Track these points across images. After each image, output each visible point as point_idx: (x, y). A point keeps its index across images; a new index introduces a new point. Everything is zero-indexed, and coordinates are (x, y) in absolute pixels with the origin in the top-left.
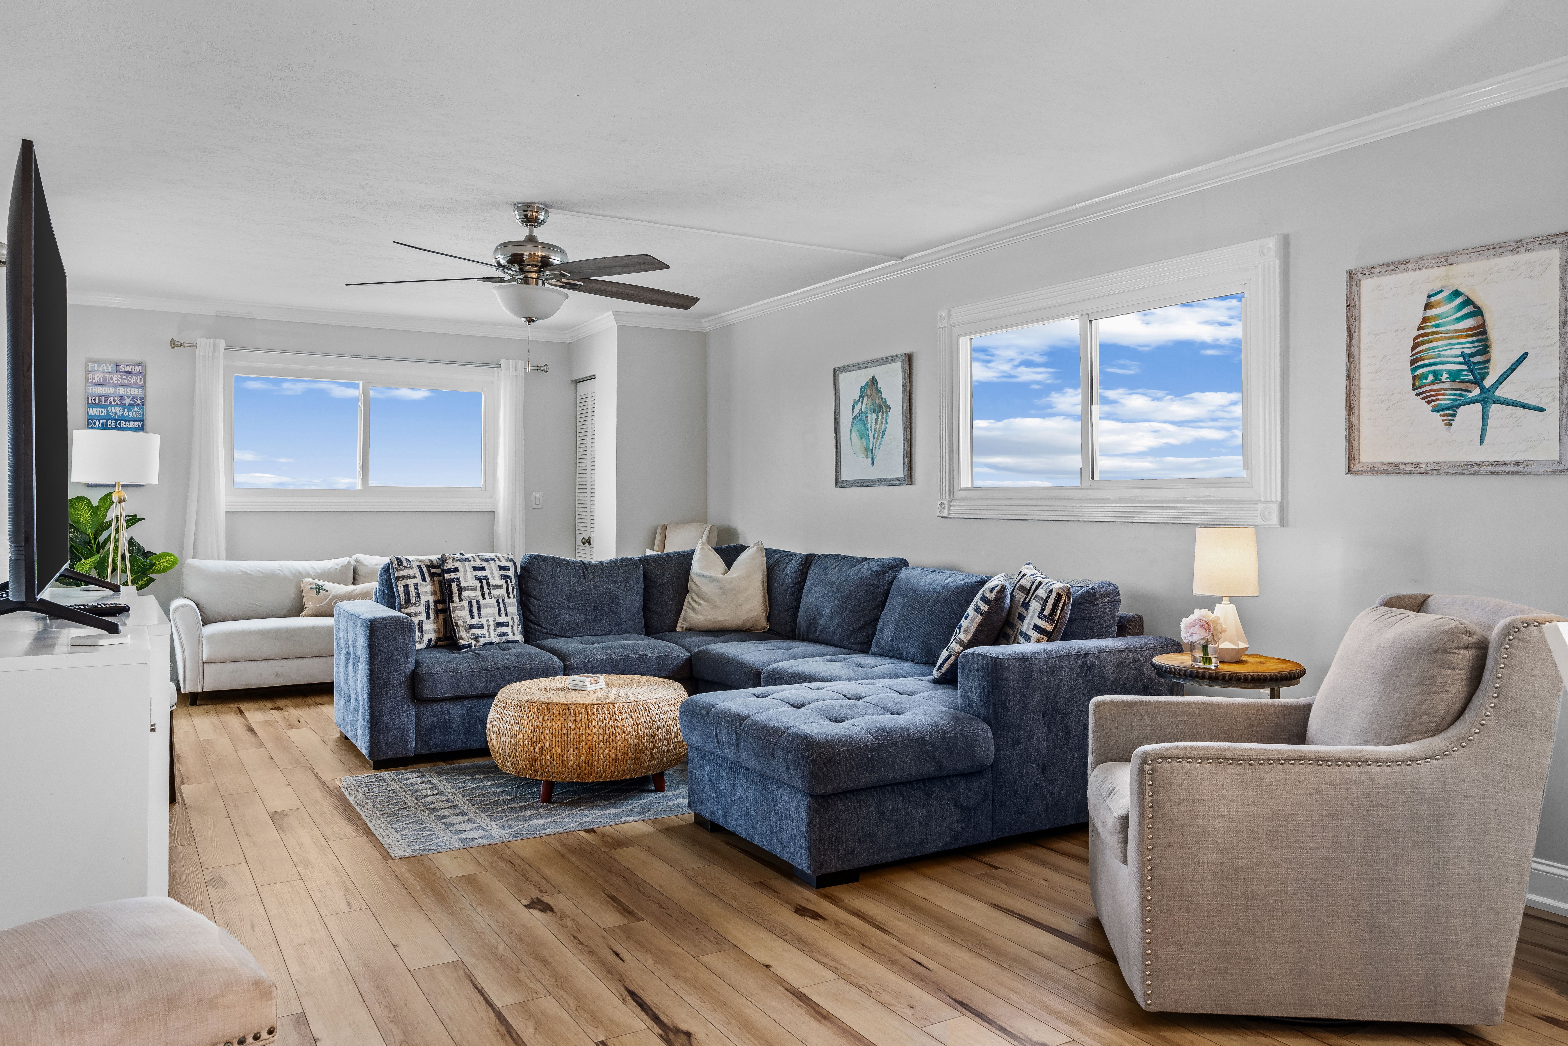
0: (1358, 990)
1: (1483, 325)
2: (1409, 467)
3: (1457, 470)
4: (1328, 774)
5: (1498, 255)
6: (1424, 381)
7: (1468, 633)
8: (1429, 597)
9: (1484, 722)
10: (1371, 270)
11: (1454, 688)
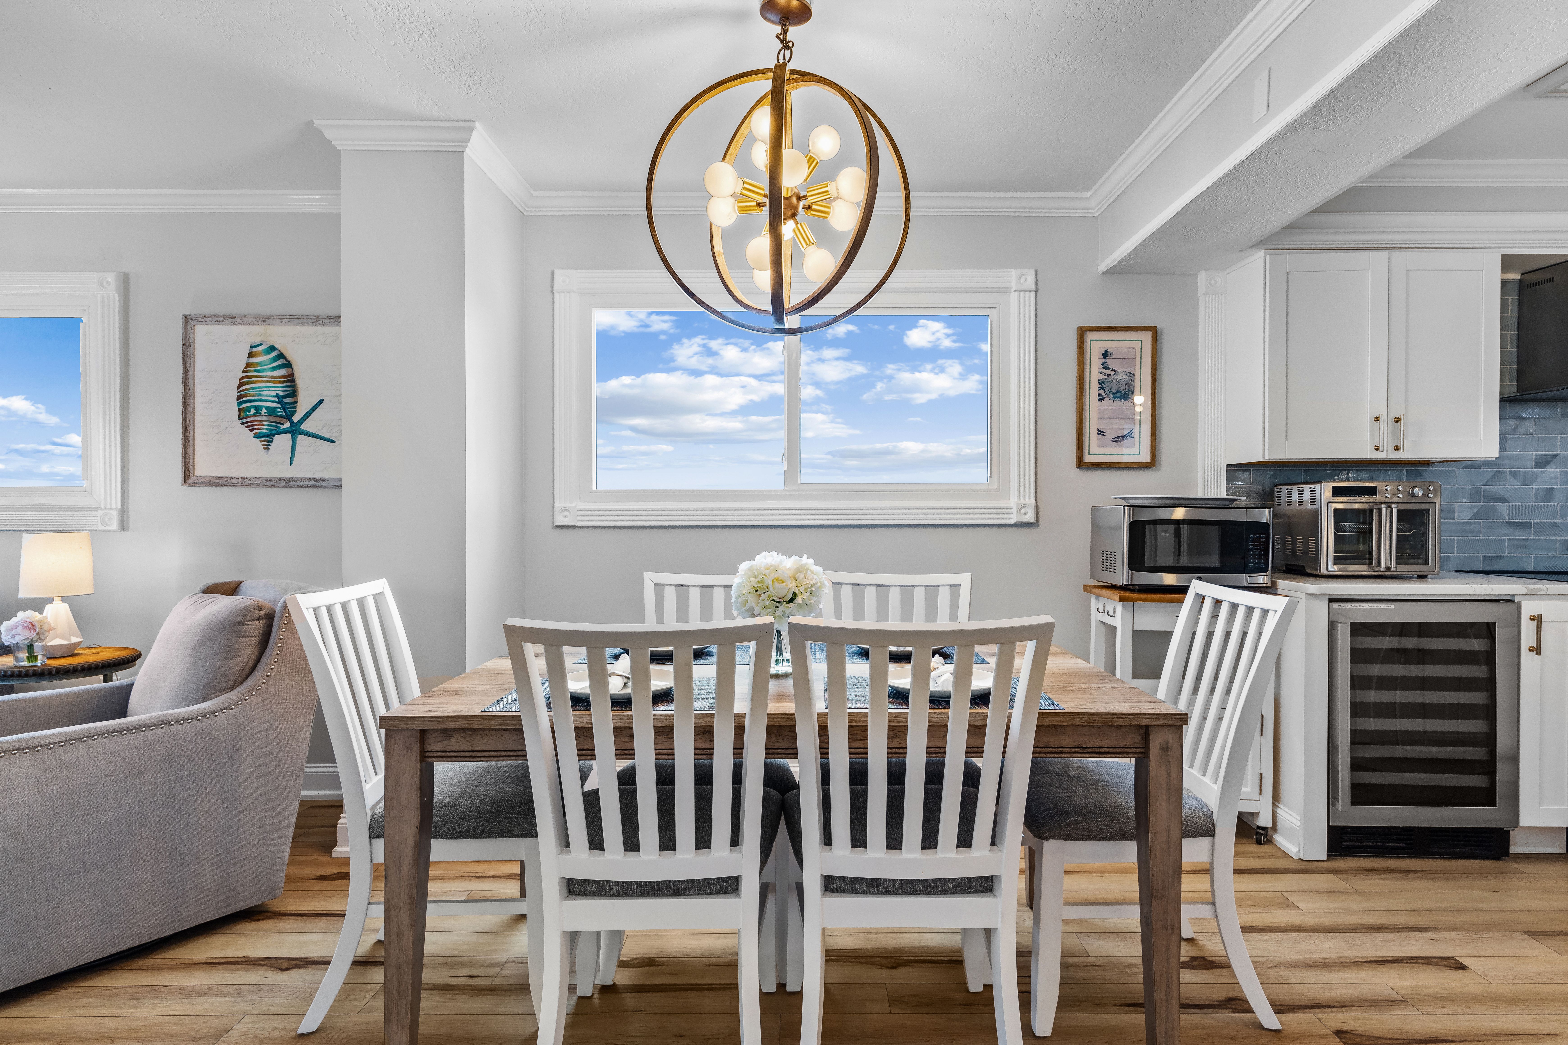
0: (160, 913)
1: (292, 375)
2: (235, 481)
3: (273, 484)
4: (132, 741)
5: (302, 324)
6: (248, 413)
7: (259, 608)
8: (241, 582)
9: (269, 674)
10: (204, 318)
11: (248, 651)
